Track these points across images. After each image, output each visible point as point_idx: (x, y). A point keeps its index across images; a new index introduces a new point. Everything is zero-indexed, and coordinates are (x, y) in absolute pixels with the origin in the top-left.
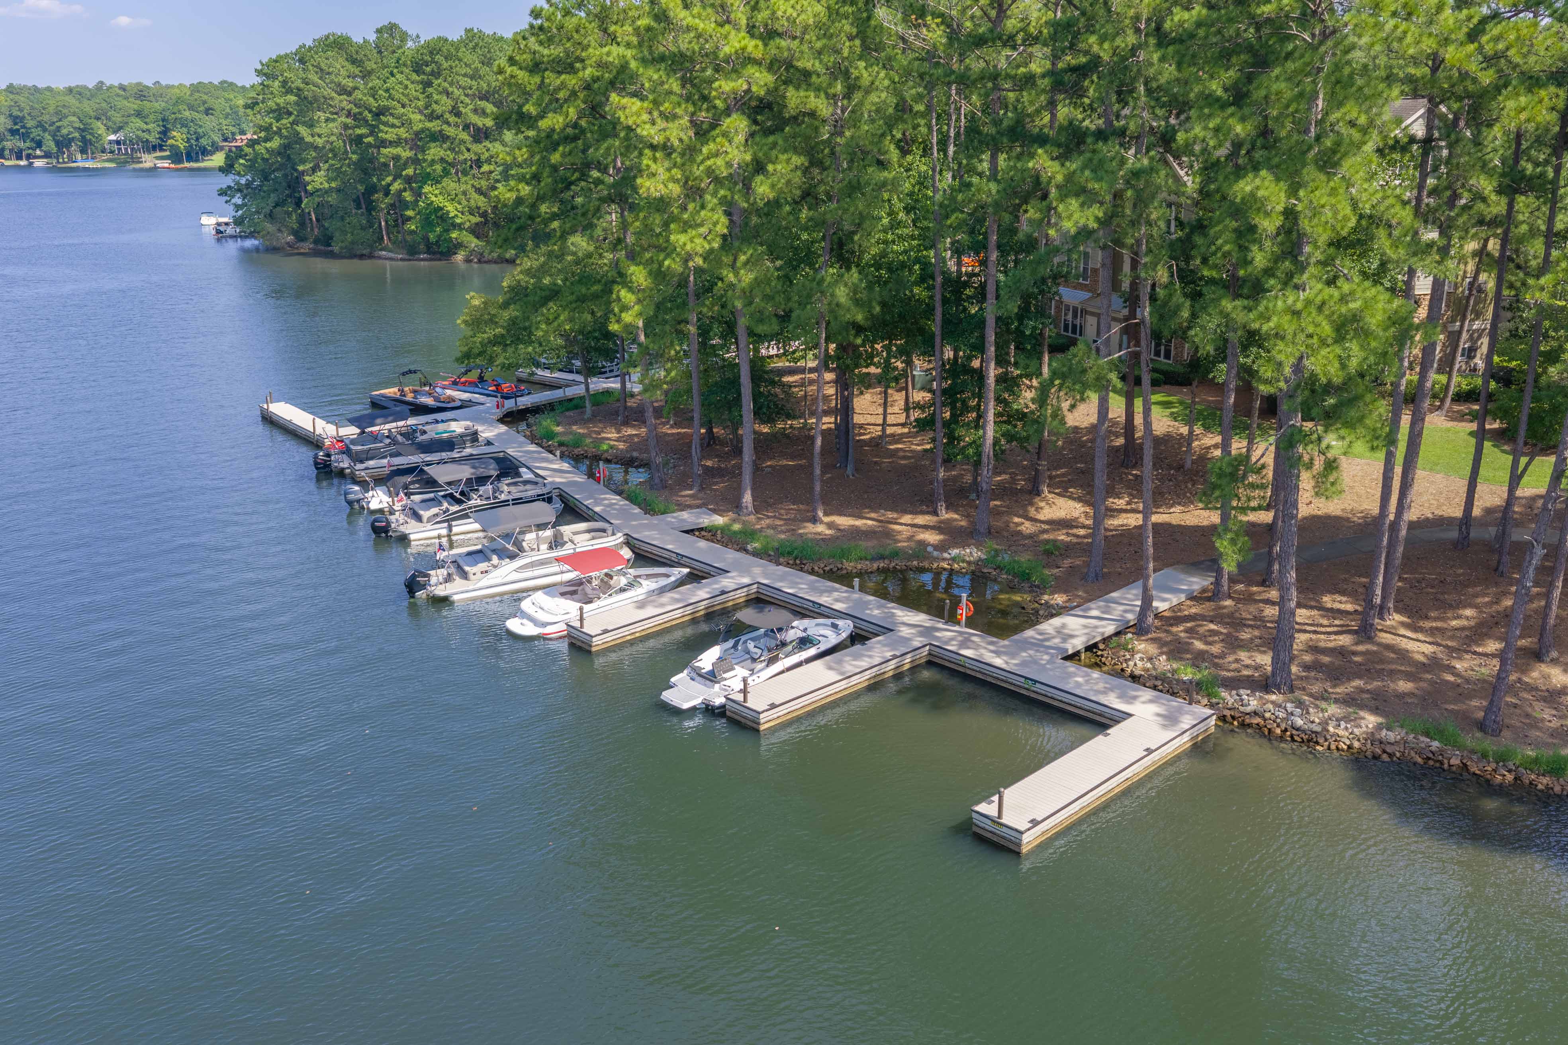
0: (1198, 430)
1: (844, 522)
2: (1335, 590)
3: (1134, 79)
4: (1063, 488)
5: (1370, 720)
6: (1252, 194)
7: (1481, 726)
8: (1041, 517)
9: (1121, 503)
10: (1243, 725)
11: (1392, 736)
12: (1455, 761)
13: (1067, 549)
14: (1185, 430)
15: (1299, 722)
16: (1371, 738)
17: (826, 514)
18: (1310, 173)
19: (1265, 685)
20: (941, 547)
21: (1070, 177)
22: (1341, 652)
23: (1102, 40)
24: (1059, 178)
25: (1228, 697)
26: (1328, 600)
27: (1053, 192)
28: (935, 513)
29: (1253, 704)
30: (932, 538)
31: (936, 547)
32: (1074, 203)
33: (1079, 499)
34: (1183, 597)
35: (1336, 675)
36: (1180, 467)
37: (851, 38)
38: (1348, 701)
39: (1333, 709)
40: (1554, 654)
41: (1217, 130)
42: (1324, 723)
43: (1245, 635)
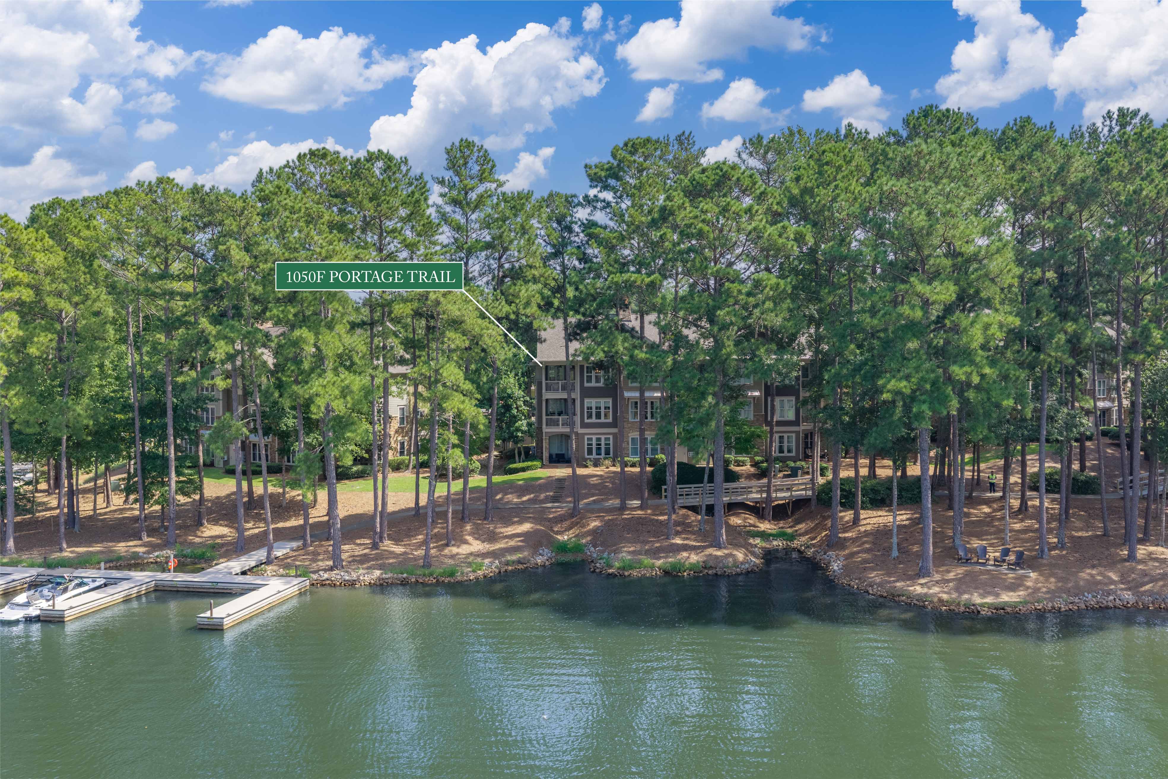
0: (287, 489)
1: (81, 550)
2: (360, 537)
3: (243, 294)
4: (216, 522)
5: (377, 573)
6: (301, 336)
7: (423, 566)
8: (205, 535)
9: (249, 525)
10: (323, 585)
11: (387, 576)
12: (413, 580)
13: (223, 545)
14: (281, 490)
15: (347, 578)
16: (379, 579)
17: (68, 547)
18: (323, 330)
19: (331, 569)
20: (148, 552)
21: (219, 332)
22: (365, 555)
23: (229, 275)
24: (214, 332)
25: (315, 576)
26: (358, 541)
27: (212, 339)
28: (140, 539)
29: (326, 576)
30: (141, 550)
31: (144, 553)
32: (222, 343)
33: (226, 526)
34: (288, 550)
35: (361, 562)
36: (280, 506)
37: (85, 274)
38: (368, 568)
39: (361, 571)
40: (453, 542)
41: (283, 311)
42: (358, 577)
43: (321, 557)
